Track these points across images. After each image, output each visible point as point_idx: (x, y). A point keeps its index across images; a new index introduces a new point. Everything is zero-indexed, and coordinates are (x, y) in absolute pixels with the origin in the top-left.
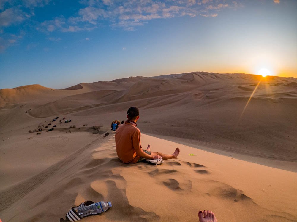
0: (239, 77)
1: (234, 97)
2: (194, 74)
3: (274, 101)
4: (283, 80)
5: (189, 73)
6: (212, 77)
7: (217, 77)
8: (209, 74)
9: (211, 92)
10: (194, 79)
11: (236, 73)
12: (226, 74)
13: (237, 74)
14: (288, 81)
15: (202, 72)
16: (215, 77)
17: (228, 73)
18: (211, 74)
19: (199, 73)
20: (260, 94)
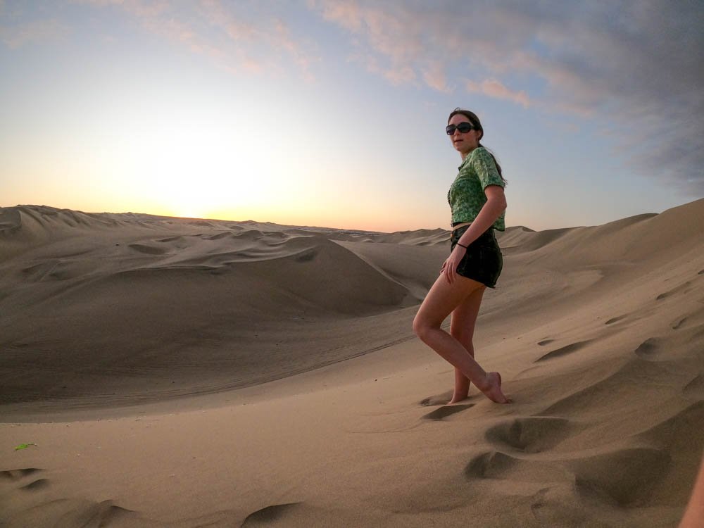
0: (132, 221)
1: (121, 271)
2: (20, 212)
3: (214, 271)
4: (231, 228)
5: (10, 208)
6: (66, 222)
7: (78, 222)
8: (60, 214)
9: (62, 260)
10: (20, 227)
11: (127, 212)
12: (102, 214)
13: (130, 214)
14: (242, 229)
15: (43, 206)
16: (73, 221)
17: (107, 212)
18: (65, 213)
19: (36, 208)
20: (183, 259)
